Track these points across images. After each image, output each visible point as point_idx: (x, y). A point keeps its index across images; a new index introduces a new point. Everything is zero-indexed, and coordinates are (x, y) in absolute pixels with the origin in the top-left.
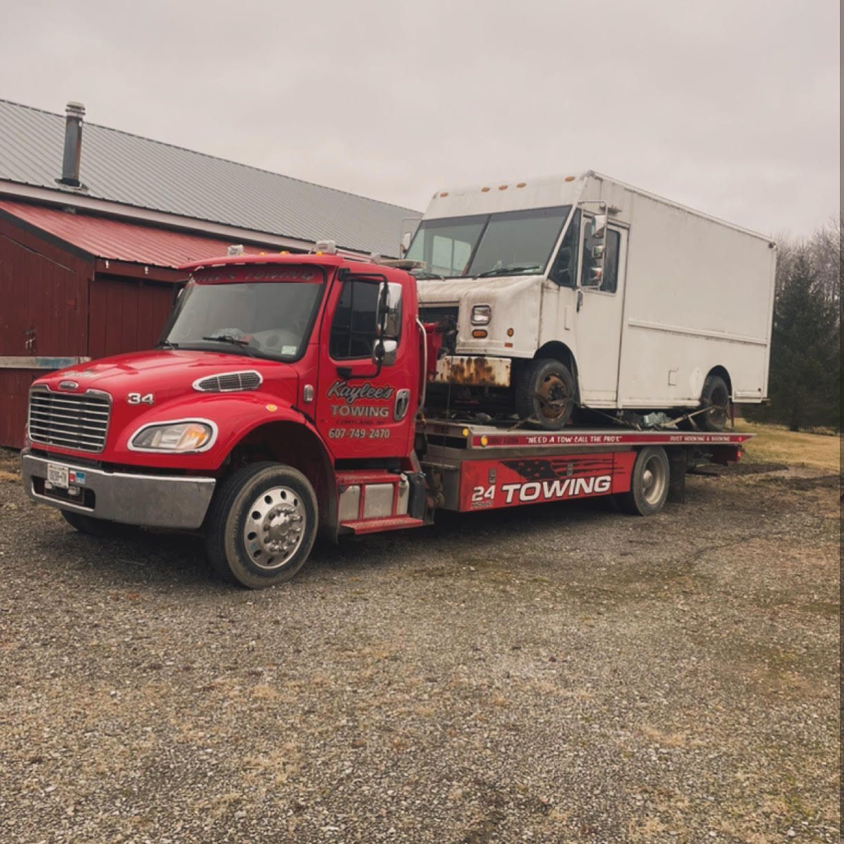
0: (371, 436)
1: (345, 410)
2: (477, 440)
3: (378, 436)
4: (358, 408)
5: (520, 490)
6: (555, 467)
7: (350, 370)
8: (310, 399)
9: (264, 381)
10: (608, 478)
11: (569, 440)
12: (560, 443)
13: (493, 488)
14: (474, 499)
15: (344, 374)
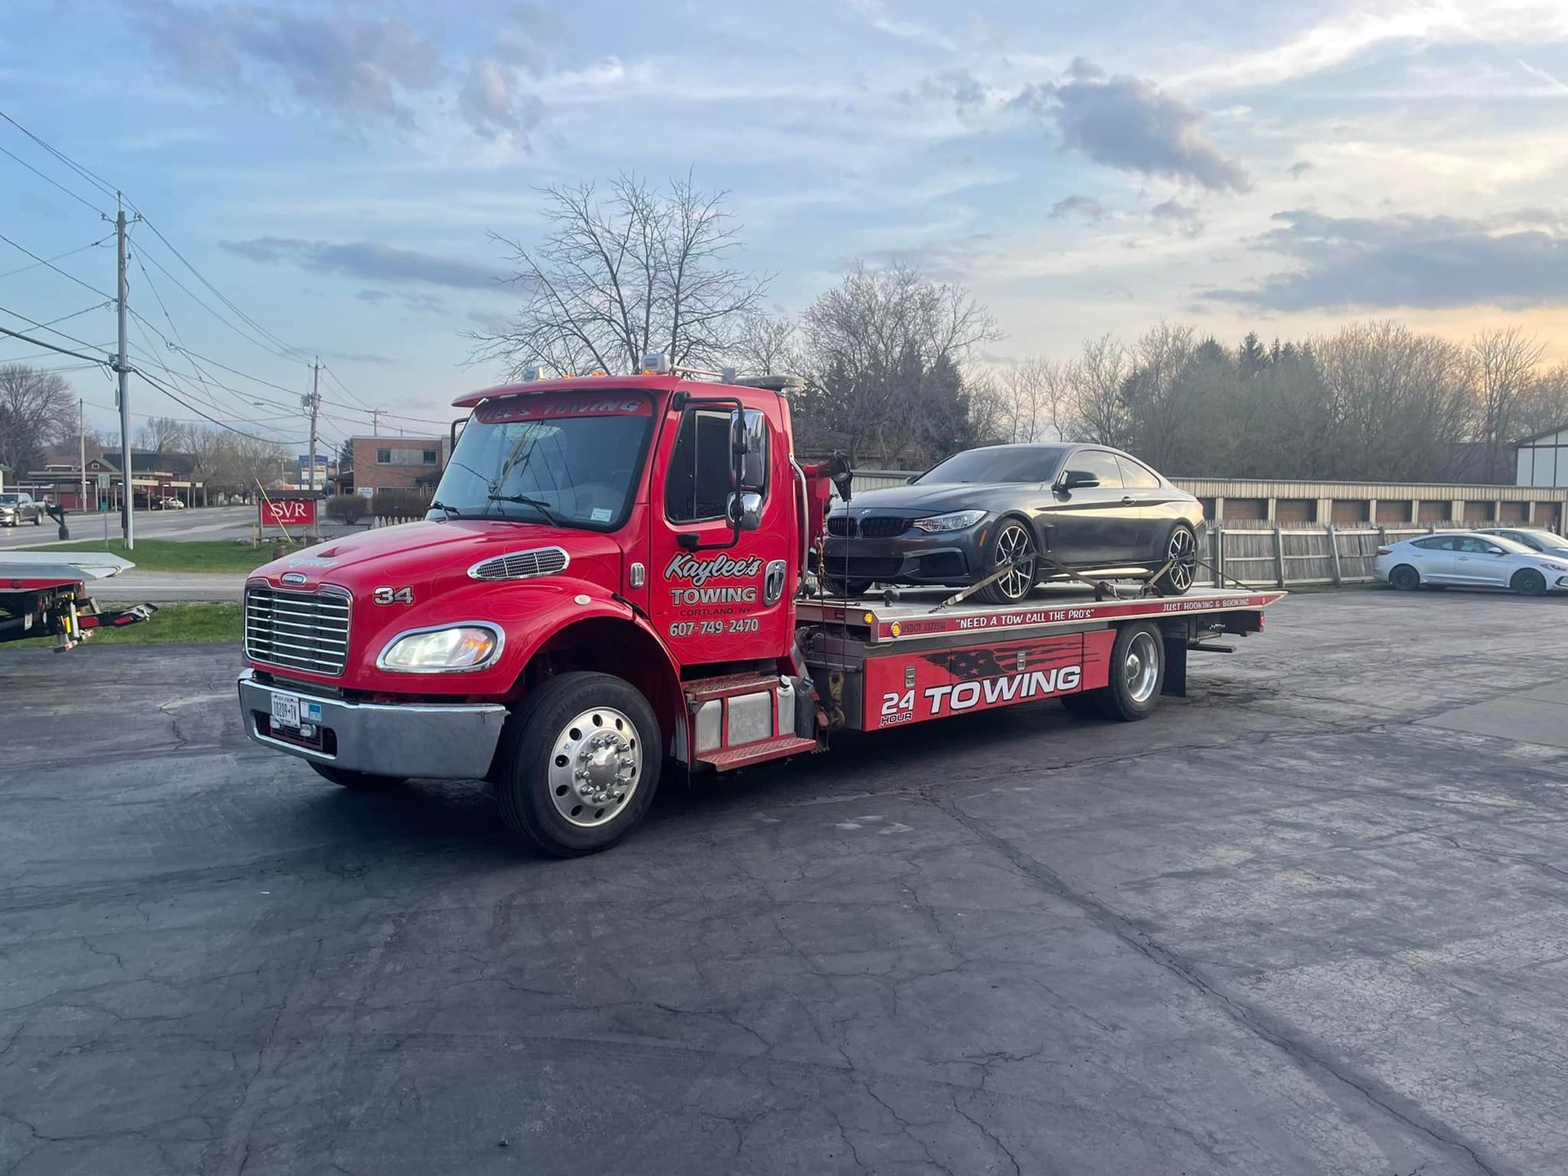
0: (731, 630)
1: (691, 596)
2: (887, 629)
3: (741, 629)
4: (711, 591)
5: (951, 693)
6: (1000, 658)
7: (695, 538)
8: (639, 583)
9: (572, 561)
10: (1077, 669)
11: (1019, 620)
12: (1006, 624)
13: (911, 694)
14: (885, 711)
15: (687, 544)
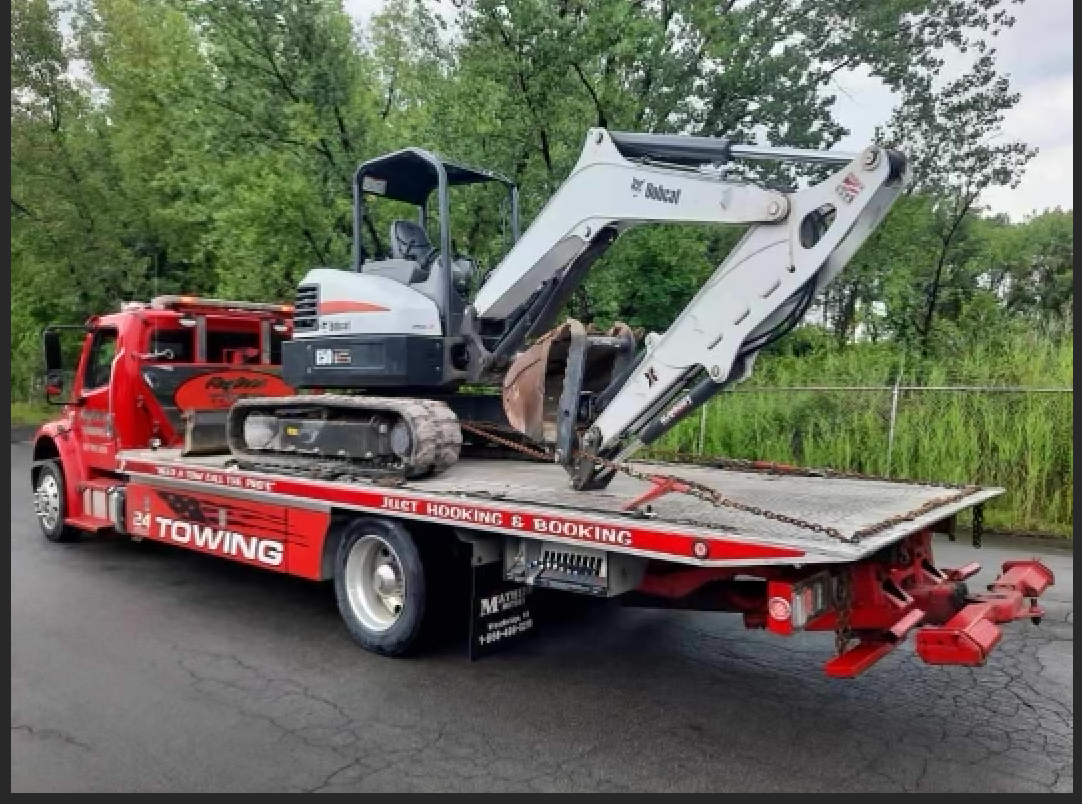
5: (171, 526)
6: (205, 510)
10: (280, 547)
11: (200, 477)
12: (189, 478)
13: (148, 517)
